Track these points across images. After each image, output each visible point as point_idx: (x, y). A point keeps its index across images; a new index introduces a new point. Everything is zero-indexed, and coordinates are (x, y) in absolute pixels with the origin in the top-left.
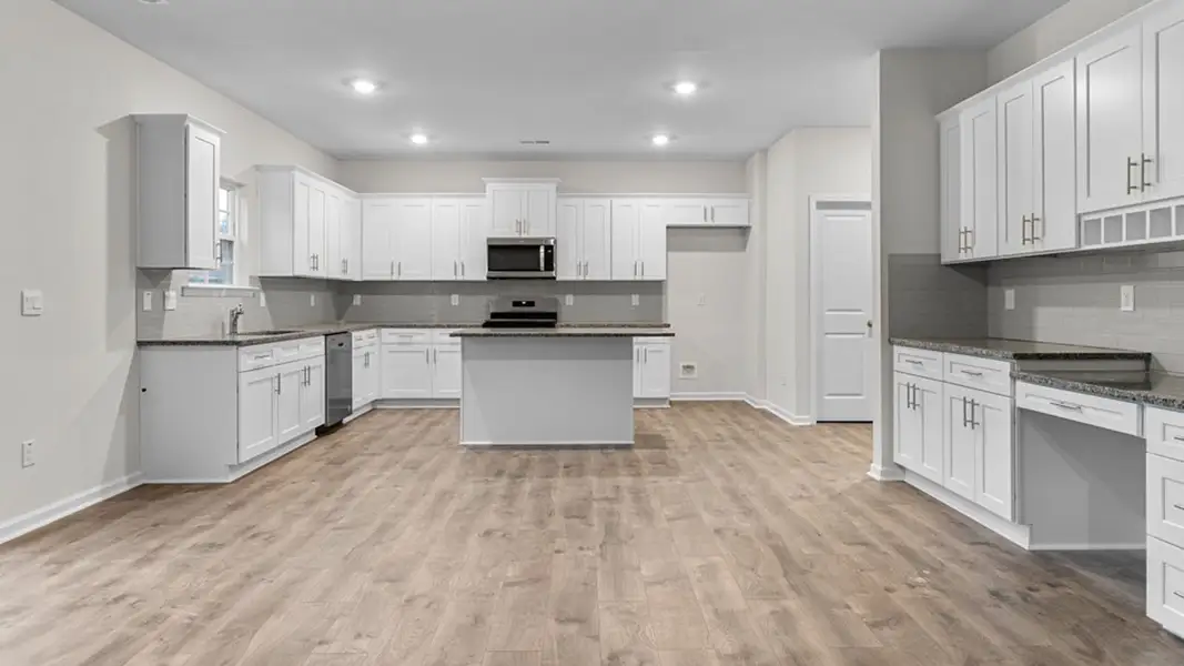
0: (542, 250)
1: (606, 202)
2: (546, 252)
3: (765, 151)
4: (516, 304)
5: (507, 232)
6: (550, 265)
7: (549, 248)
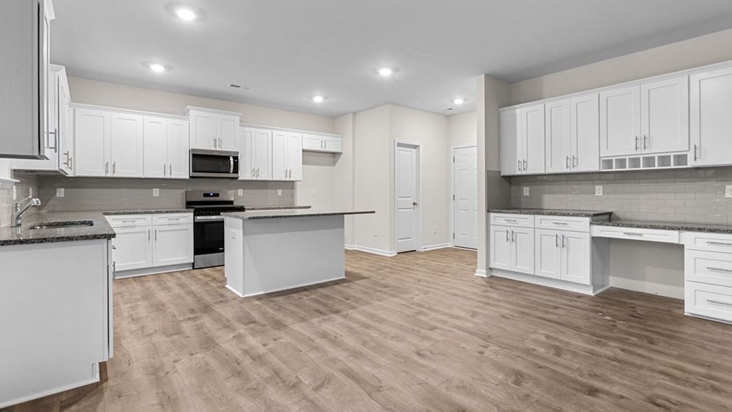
0: (232, 159)
1: (269, 132)
2: (234, 161)
3: (355, 114)
4: (206, 195)
5: (206, 146)
6: (236, 170)
7: (236, 158)
